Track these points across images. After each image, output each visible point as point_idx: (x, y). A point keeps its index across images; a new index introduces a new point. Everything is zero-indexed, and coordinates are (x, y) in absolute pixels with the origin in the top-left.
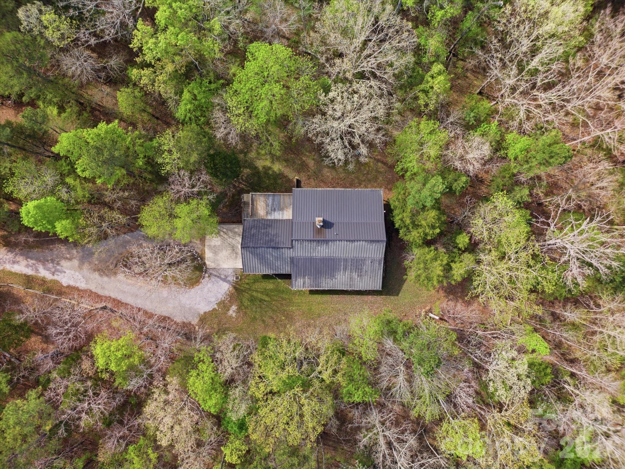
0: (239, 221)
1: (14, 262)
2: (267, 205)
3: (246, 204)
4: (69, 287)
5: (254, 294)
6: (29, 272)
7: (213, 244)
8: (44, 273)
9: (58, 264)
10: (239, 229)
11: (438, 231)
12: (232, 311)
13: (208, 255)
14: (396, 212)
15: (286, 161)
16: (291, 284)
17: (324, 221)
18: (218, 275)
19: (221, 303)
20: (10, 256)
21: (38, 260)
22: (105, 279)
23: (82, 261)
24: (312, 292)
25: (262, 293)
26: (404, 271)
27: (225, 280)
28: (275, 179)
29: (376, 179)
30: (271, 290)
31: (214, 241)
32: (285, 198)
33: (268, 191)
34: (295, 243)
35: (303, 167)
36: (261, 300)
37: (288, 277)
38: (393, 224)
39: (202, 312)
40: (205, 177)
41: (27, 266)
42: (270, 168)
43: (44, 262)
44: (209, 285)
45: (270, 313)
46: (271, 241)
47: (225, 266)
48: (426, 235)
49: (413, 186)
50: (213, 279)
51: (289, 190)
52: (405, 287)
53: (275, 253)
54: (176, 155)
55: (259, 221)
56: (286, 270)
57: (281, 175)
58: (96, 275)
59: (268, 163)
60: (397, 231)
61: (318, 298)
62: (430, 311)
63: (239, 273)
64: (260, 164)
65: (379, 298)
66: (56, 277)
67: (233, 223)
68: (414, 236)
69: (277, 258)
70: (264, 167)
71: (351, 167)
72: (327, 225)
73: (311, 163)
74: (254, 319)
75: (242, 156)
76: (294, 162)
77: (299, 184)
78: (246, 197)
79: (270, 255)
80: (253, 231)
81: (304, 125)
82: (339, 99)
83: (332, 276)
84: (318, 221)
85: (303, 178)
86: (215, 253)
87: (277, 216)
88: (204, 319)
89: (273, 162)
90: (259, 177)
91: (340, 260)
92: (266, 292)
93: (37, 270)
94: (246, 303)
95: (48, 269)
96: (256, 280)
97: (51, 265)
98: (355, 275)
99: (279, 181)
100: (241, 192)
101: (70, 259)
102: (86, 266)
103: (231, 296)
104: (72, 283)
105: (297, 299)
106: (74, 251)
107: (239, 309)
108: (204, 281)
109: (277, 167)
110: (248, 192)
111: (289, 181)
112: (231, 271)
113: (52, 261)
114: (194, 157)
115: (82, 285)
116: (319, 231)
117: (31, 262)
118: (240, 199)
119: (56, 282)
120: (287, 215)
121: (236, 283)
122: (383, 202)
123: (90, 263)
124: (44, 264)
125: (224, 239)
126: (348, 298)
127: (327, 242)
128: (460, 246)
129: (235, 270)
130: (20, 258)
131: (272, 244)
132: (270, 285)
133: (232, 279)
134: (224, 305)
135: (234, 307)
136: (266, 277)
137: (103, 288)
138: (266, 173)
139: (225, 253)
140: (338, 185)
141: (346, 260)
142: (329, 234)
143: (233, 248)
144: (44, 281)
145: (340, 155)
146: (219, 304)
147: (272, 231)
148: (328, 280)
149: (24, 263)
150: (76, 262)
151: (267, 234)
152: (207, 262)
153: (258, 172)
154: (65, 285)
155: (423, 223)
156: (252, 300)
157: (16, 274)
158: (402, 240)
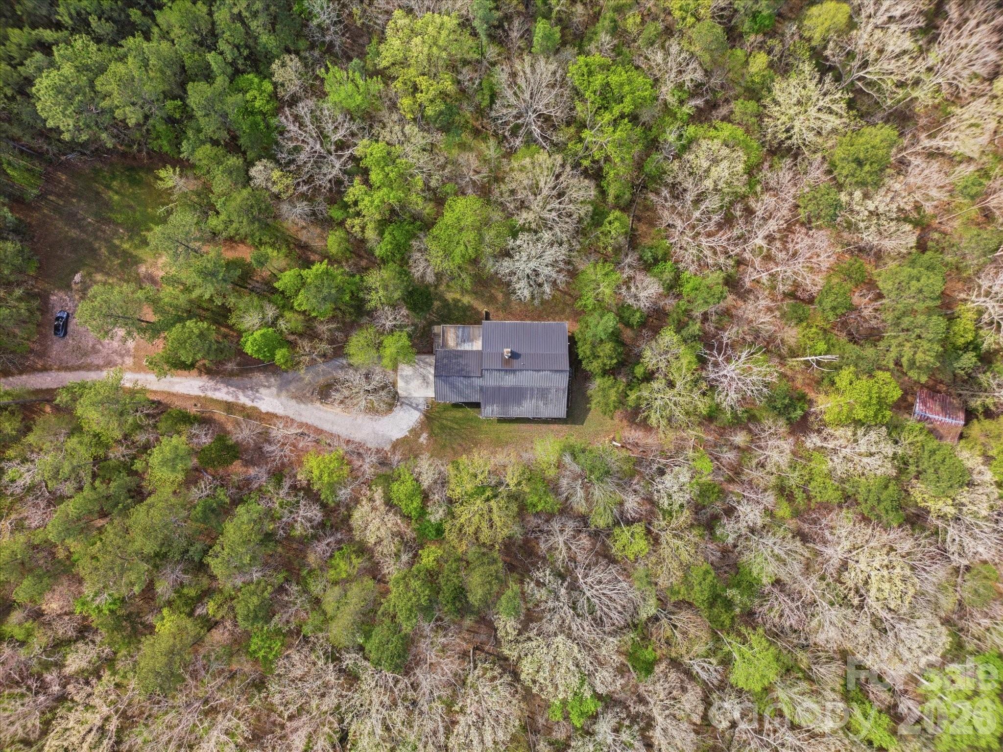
0: (430, 352)
1: (215, 390)
2: (457, 337)
3: (438, 335)
4: (267, 413)
5: (444, 422)
6: (230, 399)
7: (404, 373)
8: (244, 400)
9: (257, 391)
10: (431, 359)
11: (615, 361)
12: (423, 439)
13: (401, 384)
14: (580, 344)
15: (476, 293)
16: (480, 413)
17: (512, 352)
18: (409, 403)
19: (412, 431)
20: (212, 383)
21: (238, 387)
22: (303, 406)
23: (280, 388)
24: (501, 420)
25: (452, 421)
26: (588, 400)
27: (416, 408)
28: (464, 311)
29: (563, 311)
30: (460, 419)
31: (406, 370)
32: (476, 330)
33: (458, 323)
34: (485, 373)
35: (492, 300)
36: (450, 428)
37: (477, 405)
38: (577, 355)
39: (394, 439)
40: (404, 311)
41: (228, 393)
42: (459, 301)
43: (244, 389)
44: (401, 413)
45: (459, 441)
46: (462, 370)
47: (415, 395)
48: (605, 365)
49: (592, 320)
50: (405, 407)
51: (478, 322)
52: (590, 416)
53: (466, 381)
54: (381, 293)
55: (450, 352)
56: (475, 398)
57: (470, 308)
58: (293, 402)
59: (458, 296)
60: (580, 362)
61: (506, 427)
62: (614, 439)
63: (430, 401)
64: (450, 296)
65: (564, 427)
66: (255, 404)
67: (424, 353)
68: (594, 366)
69: (467, 387)
70: (453, 300)
71: (536, 302)
72: (514, 355)
73: (500, 296)
74: (444, 447)
75: (432, 289)
76: (483, 295)
77: (487, 317)
78: (437, 329)
79: (460, 382)
80: (445, 361)
81: (494, 265)
82: (525, 246)
83: (519, 404)
84: (507, 351)
85: (491, 309)
86: (407, 382)
87: (467, 347)
88: (395, 445)
89: (462, 294)
90: (449, 310)
91: (527, 389)
92: (455, 420)
93: (237, 397)
94: (437, 431)
95: (248, 397)
96: (446, 408)
97: (250, 393)
98: (541, 403)
99: (469, 313)
100: (431, 323)
101: (269, 387)
102: (284, 393)
103: (422, 423)
104: (271, 410)
105: (485, 427)
106: (272, 380)
107: (430, 436)
108: (397, 409)
109: (466, 300)
110: (439, 324)
111: (478, 313)
112: (421, 401)
113: (252, 389)
114: (397, 295)
115: (279, 411)
116: (507, 362)
117: (232, 389)
118: (430, 330)
119: (255, 409)
120: (477, 346)
121: (427, 411)
122: (568, 334)
123: (288, 391)
124: (243, 392)
125: (415, 370)
126: (534, 427)
127: (514, 371)
128: (638, 375)
129: (426, 399)
130: (221, 386)
131: (464, 373)
132: (459, 414)
133: (422, 407)
134: (415, 433)
135: (425, 435)
136: (456, 406)
137: (300, 415)
138: (456, 305)
139: (416, 383)
140: (526, 317)
141: (532, 389)
142: (516, 364)
143: (424, 378)
144: (244, 407)
145: (527, 293)
146: (410, 432)
147: (462, 361)
148: (516, 408)
149: (225, 390)
150: (274, 390)
151: (458, 364)
152: (399, 392)
153: (448, 305)
154: (264, 411)
155: (601, 354)
156: (443, 427)
157: (217, 401)
158: (585, 371)
